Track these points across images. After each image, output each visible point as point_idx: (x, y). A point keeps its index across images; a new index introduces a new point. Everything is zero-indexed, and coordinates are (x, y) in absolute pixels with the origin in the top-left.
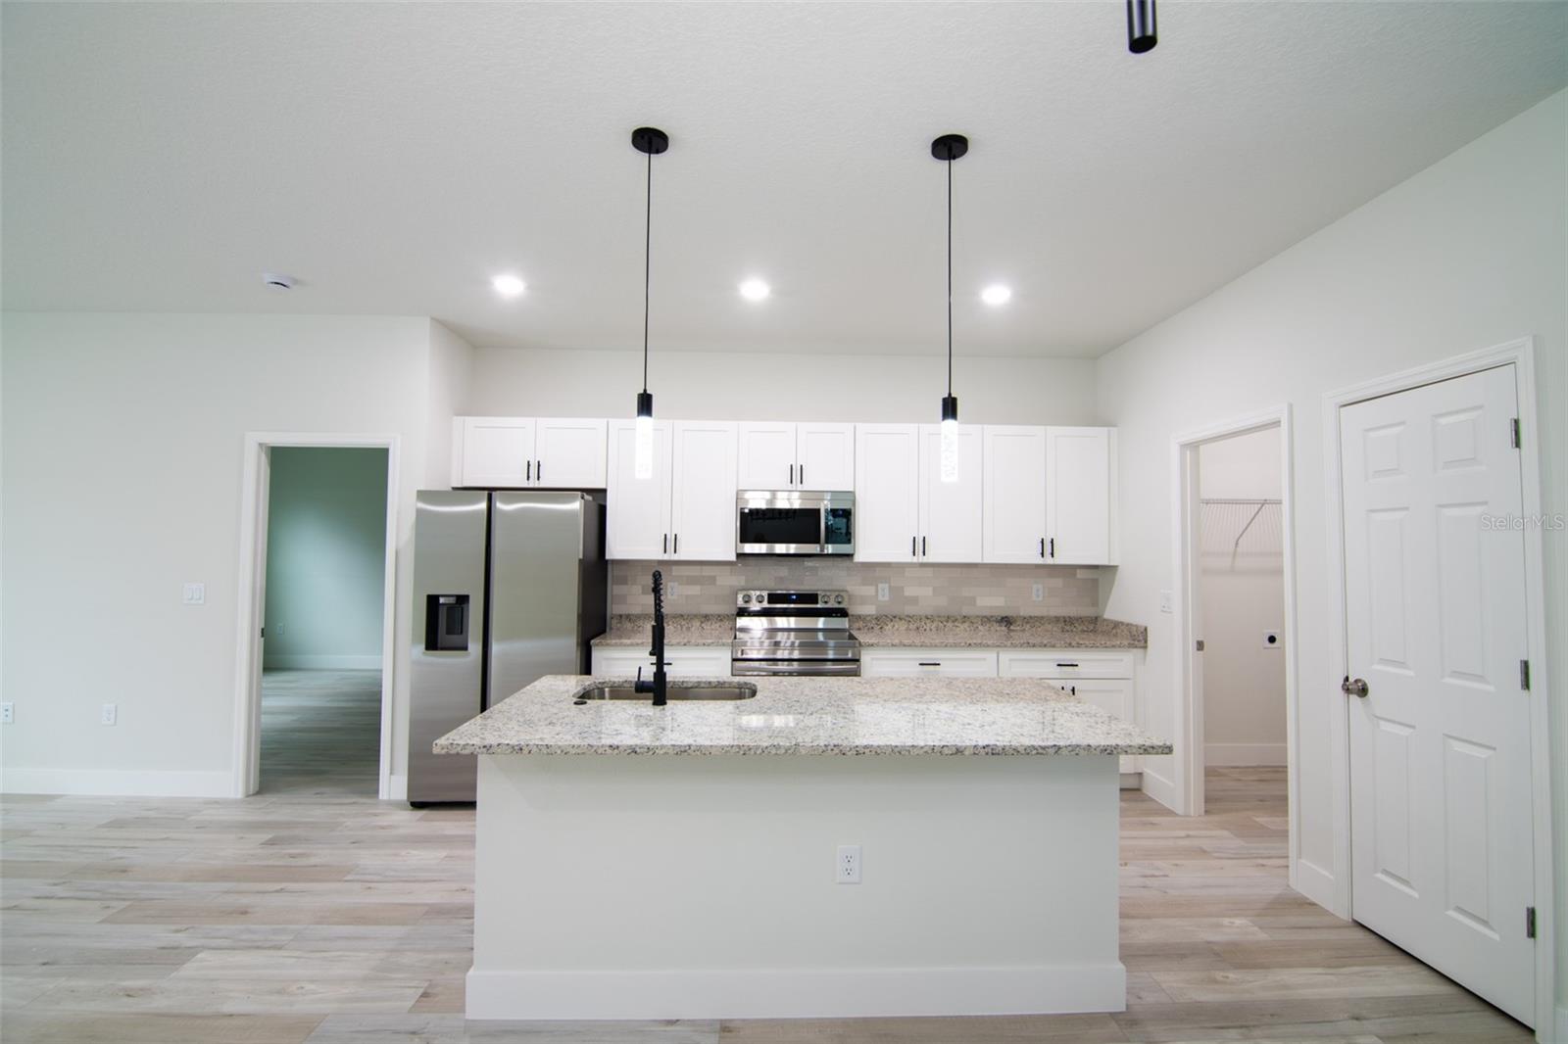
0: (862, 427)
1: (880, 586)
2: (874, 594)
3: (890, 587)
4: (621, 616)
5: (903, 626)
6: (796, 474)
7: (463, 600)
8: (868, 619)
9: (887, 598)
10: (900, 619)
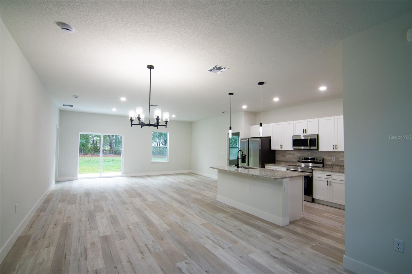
0: (320, 119)
1: (332, 157)
2: (331, 159)
3: (335, 157)
4: (278, 161)
5: (338, 167)
6: (305, 131)
7: (245, 155)
8: (329, 165)
9: (334, 160)
10: (338, 166)
